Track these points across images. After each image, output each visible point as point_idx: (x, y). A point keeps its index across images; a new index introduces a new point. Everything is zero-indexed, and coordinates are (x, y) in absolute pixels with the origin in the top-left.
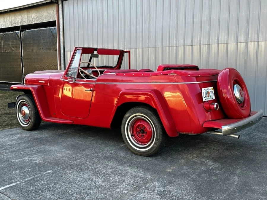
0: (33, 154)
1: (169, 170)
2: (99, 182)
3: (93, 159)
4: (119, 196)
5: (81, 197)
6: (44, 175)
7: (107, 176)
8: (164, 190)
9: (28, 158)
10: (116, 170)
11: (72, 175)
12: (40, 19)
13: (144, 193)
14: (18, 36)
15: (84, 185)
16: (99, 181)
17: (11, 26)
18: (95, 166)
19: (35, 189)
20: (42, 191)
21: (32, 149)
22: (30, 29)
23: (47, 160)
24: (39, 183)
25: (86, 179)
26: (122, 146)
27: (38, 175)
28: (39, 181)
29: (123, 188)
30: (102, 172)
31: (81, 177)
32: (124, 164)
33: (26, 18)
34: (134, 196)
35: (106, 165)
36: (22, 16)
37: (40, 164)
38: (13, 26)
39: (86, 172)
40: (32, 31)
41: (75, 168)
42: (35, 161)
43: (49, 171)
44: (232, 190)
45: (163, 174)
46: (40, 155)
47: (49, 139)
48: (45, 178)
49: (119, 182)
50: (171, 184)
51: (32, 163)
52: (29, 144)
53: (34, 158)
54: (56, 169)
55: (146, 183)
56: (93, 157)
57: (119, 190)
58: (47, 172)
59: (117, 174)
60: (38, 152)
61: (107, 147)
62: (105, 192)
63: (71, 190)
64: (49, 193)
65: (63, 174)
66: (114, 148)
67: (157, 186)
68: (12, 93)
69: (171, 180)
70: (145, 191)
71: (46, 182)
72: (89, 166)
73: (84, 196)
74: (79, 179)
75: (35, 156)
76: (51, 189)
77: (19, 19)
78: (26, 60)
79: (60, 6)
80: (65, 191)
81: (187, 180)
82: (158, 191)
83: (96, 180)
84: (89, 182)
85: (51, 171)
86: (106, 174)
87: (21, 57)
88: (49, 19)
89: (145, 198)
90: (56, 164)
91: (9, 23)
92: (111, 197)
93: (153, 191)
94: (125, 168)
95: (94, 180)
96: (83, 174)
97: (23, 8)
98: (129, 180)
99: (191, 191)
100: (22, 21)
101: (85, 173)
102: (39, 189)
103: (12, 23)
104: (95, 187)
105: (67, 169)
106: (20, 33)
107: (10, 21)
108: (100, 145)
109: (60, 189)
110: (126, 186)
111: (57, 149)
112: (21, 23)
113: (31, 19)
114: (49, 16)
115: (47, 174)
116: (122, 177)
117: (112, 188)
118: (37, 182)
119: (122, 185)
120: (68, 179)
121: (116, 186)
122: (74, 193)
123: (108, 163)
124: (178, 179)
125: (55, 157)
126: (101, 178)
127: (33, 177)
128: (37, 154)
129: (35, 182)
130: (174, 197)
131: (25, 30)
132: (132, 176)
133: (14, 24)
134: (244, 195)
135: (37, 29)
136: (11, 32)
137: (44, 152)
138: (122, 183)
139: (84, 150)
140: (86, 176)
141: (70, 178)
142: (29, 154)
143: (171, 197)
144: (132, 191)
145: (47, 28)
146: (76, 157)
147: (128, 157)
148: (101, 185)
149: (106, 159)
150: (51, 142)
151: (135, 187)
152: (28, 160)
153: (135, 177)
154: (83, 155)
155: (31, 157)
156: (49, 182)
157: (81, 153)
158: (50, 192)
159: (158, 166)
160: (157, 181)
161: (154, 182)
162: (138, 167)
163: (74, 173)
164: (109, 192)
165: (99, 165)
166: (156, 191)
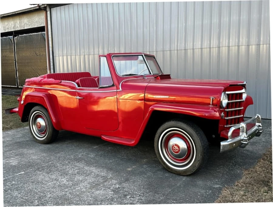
0: (11, 157)
1: (129, 169)
2: (63, 182)
3: (65, 160)
4: (78, 193)
5: (44, 195)
6: (17, 176)
7: (73, 176)
8: (119, 187)
9: (6, 161)
10: (82, 170)
11: (41, 176)
12: (32, 24)
13: (101, 190)
14: (11, 41)
15: (50, 185)
16: (64, 180)
17: (5, 32)
18: (64, 167)
19: (6, 188)
20: (11, 190)
21: (12, 152)
22: (23, 34)
23: (22, 163)
24: (10, 184)
25: (53, 179)
26: (95, 148)
27: (11, 176)
28: (10, 181)
29: (83, 186)
30: (69, 173)
31: (49, 178)
32: (91, 164)
33: (19, 23)
34: (91, 193)
35: (75, 166)
36: (15, 21)
37: (15, 166)
38: (6, 31)
39: (55, 173)
40: (24, 36)
41: (46, 170)
42: (11, 164)
43: (22, 173)
44: (178, 185)
45: (123, 173)
46: (17, 158)
47: (29, 143)
48: (16, 179)
49: (81, 181)
50: (127, 181)
51: (8, 165)
52: (9, 148)
53: (11, 161)
54: (28, 171)
55: (105, 181)
56: (65, 158)
57: (79, 188)
58: (19, 173)
59: (82, 174)
60: (16, 155)
61: (81, 149)
62: (66, 190)
63: (37, 189)
64: (16, 192)
65: (33, 175)
66: (87, 150)
67: (114, 184)
68: (5, 97)
69: (128, 178)
70: (102, 188)
71: (16, 183)
72: (59, 167)
73: (47, 194)
74: (47, 179)
75: (12, 159)
76: (19, 189)
77: (12, 24)
78: (20, 64)
79: (49, 13)
80: (31, 190)
81: (142, 177)
82: (113, 188)
83: (62, 180)
84: (55, 182)
85: (23, 172)
86: (72, 174)
87: (15, 61)
88: (41, 25)
89: (100, 195)
90: (29, 166)
91: (2, 29)
92: (70, 194)
93: (109, 188)
94: (91, 169)
95: (60, 179)
96: (51, 175)
97: (15, 14)
98: (91, 179)
99: (142, 187)
100: (15, 26)
101: (53, 174)
102: (9, 189)
103: (5, 28)
104: (59, 186)
105: (38, 171)
106: (14, 38)
107: (3, 27)
108: (74, 148)
109: (27, 188)
110: (87, 184)
111: (34, 152)
112: (13, 28)
113: (23, 24)
114: (40, 21)
115: (19, 176)
116: (86, 176)
117: (73, 187)
118: (9, 183)
119: (83, 184)
120: (37, 179)
121: (77, 185)
122: (39, 192)
123: (77, 164)
124: (136, 176)
125: (30, 159)
126: (66, 178)
127: (6, 178)
128: (14, 157)
129: (7, 182)
130: (126, 193)
131: (18, 35)
132: (95, 175)
133: (7, 29)
134: (188, 189)
135: (29, 34)
136: (5, 37)
137: (22, 155)
138: (84, 182)
139: (58, 152)
140: (53, 177)
141: (38, 178)
142: (8, 157)
143: (123, 192)
144: (90, 189)
145: (39, 33)
146: (49, 159)
147: (97, 158)
148: (65, 184)
149: (76, 160)
150: (30, 145)
151: (94, 185)
152: (6, 162)
153: (98, 175)
154: (57, 157)
155: (9, 159)
156: (19, 182)
157: (55, 156)
158: (18, 191)
159: (122, 166)
160: (116, 179)
161: (113, 180)
162: (102, 167)
163: (44, 174)
164: (70, 190)
165: (68, 167)
166: (112, 188)
